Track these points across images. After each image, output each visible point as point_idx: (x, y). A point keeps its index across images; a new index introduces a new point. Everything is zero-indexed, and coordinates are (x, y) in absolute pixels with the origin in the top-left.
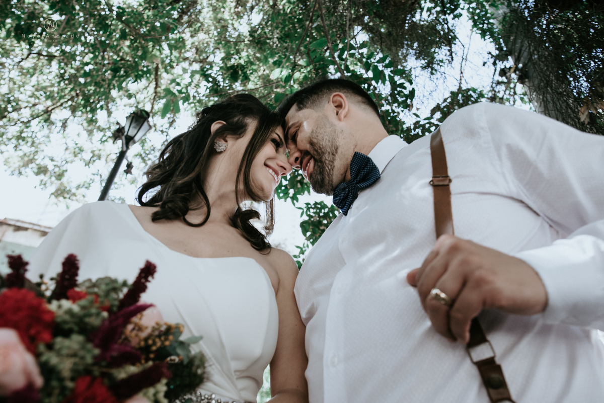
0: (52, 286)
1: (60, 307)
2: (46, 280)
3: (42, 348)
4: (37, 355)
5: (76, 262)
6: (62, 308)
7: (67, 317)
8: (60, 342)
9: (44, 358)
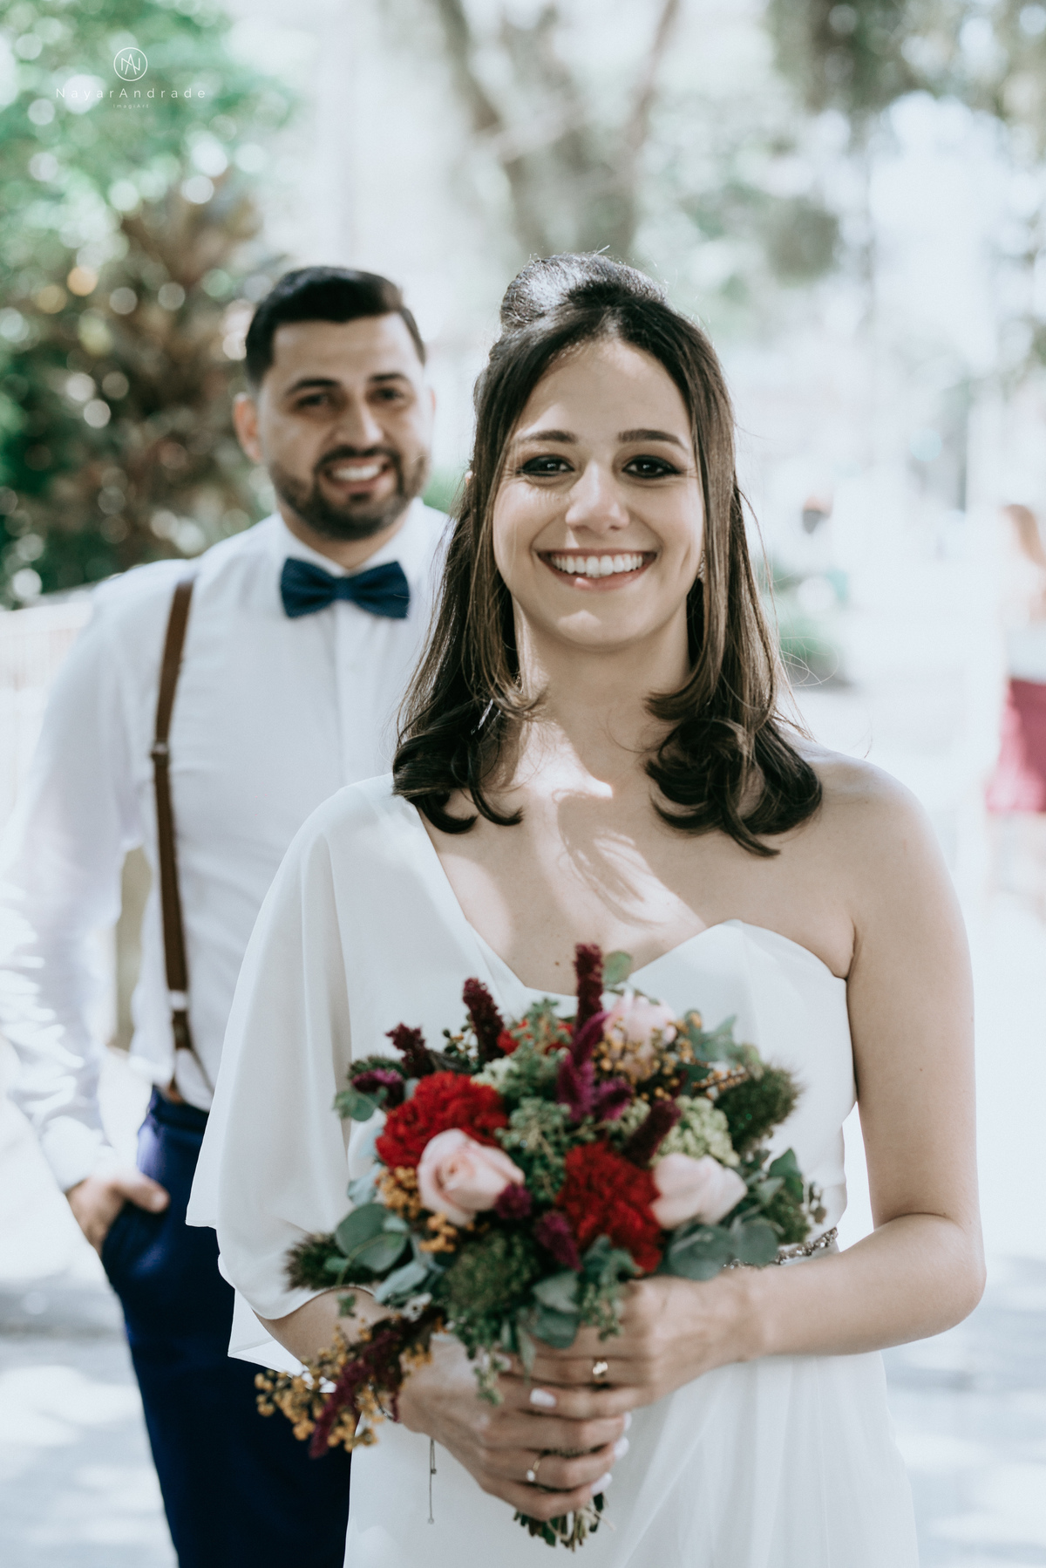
0: (471, 1039)
1: (494, 1074)
2: (455, 1033)
3: (499, 1132)
4: (497, 1144)
5: (483, 988)
6: (497, 1075)
7: (512, 1082)
8: (516, 1117)
9: (507, 1143)
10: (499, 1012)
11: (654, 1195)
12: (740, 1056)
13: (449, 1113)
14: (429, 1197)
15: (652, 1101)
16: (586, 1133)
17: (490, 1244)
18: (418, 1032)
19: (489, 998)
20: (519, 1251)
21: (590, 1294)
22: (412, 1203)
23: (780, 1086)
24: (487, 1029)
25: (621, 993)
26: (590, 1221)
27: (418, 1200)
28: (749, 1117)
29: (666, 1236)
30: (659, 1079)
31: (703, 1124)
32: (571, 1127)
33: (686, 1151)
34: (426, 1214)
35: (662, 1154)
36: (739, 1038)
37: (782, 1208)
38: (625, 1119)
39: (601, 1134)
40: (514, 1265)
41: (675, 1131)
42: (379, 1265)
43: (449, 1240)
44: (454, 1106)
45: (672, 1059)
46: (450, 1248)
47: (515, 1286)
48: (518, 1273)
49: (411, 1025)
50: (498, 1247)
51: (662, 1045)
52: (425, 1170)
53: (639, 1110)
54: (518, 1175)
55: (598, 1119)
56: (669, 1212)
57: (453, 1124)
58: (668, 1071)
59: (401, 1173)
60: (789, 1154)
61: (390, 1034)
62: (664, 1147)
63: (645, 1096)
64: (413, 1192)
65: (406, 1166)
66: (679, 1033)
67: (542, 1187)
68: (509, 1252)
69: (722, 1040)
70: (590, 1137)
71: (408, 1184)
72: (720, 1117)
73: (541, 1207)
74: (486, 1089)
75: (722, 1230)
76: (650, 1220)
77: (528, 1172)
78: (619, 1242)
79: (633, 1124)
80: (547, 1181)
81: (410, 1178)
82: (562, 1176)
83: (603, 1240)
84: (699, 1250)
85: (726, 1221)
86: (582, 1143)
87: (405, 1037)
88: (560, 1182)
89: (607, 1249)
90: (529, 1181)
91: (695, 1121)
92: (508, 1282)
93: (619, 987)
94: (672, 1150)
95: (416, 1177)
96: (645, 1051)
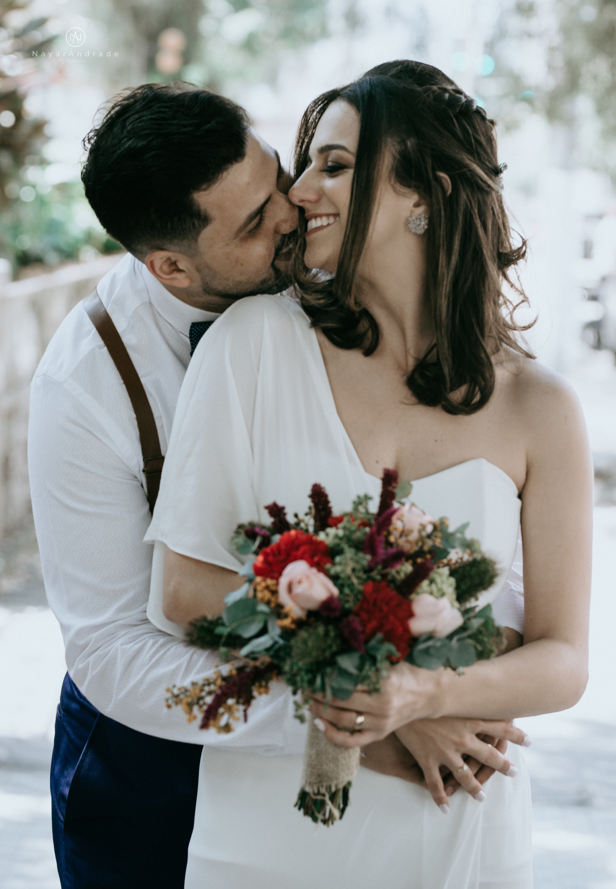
0: (310, 520)
1: (327, 534)
3: (328, 566)
6: (328, 536)
7: (337, 541)
8: (339, 558)
9: (332, 572)
10: (331, 505)
11: (411, 615)
12: (469, 546)
13: (300, 552)
14: (284, 597)
15: (414, 564)
16: (376, 575)
17: (316, 628)
18: (283, 508)
19: (326, 496)
20: (332, 634)
21: (367, 667)
22: (273, 599)
23: (490, 568)
24: (323, 513)
25: (403, 504)
26: (373, 624)
27: (277, 598)
28: (469, 583)
29: (414, 640)
30: (420, 553)
31: (443, 582)
32: (368, 570)
33: (431, 593)
34: (280, 606)
35: (418, 594)
36: (469, 535)
37: (480, 637)
38: (398, 572)
39: (384, 576)
40: (329, 641)
41: (425, 583)
42: (247, 634)
43: (294, 622)
44: (302, 549)
45: (429, 543)
46: (293, 626)
47: (328, 654)
48: (330, 647)
49: (280, 503)
50: (321, 630)
51: (424, 534)
52: (284, 581)
53: (407, 568)
54: (335, 591)
55: (385, 567)
56: (418, 626)
57: (301, 558)
58: (426, 548)
59: (270, 582)
60: (488, 607)
61: (267, 508)
62: (419, 590)
63: (411, 562)
64: (275, 593)
65: (272, 578)
66: (435, 528)
67: (347, 601)
68: (327, 634)
69: (459, 535)
70: (378, 577)
71: (273, 588)
72: (452, 581)
73: (347, 613)
74: (322, 543)
75: (447, 642)
76: (407, 630)
77: (341, 591)
78: (388, 638)
79: (402, 576)
80: (351, 599)
81: (273, 585)
82: (360, 597)
83: (379, 636)
84: (432, 651)
85: (450, 637)
86: (374, 580)
87: (276, 511)
88: (358, 600)
89: (382, 642)
90: (341, 597)
91: (438, 580)
92: (324, 651)
93: (403, 500)
94: (424, 592)
95: (277, 584)
96: (414, 536)
